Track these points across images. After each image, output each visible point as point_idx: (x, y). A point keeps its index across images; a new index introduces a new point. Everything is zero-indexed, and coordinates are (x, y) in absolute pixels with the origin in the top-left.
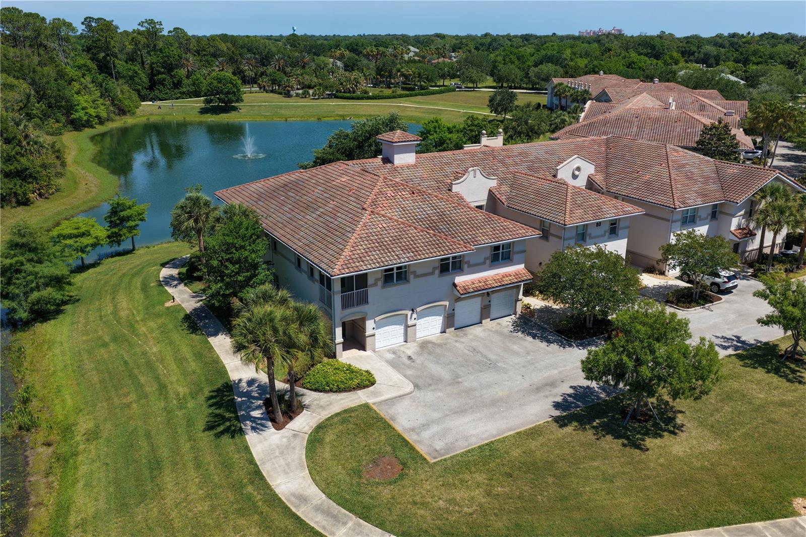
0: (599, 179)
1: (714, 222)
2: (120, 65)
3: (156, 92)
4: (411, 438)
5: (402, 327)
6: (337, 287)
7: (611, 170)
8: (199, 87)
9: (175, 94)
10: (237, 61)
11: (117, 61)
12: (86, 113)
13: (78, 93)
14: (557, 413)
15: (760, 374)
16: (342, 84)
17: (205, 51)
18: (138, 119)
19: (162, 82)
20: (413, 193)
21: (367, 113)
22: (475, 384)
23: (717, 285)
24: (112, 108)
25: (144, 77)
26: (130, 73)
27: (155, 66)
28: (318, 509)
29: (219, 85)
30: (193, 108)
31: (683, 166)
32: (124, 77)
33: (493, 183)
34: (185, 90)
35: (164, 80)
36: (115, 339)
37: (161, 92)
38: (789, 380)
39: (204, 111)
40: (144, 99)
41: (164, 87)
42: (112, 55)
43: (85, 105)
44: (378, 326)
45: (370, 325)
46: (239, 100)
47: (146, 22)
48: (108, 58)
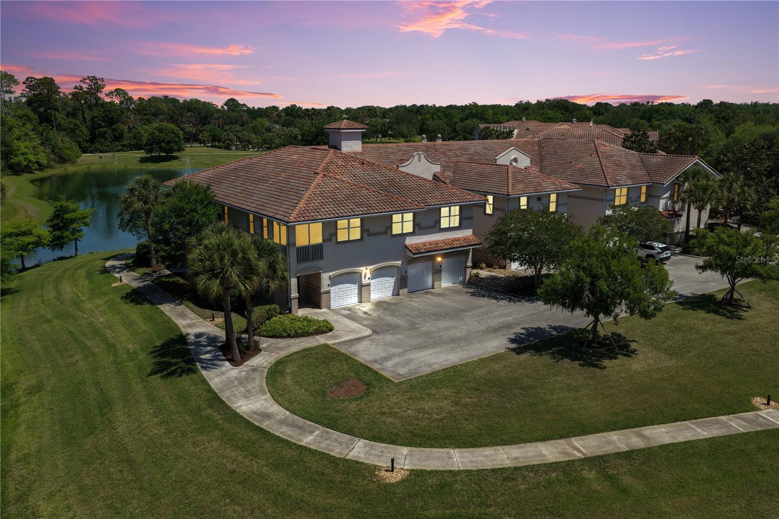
2: (61, 117)
3: (97, 145)
4: (376, 367)
5: (356, 287)
7: (545, 163)
8: (139, 140)
9: (116, 146)
10: (177, 120)
11: (58, 115)
12: (26, 158)
13: (18, 139)
14: (513, 346)
18: (79, 167)
19: (103, 135)
20: (363, 164)
22: (433, 328)
24: (52, 156)
25: (85, 131)
26: (71, 126)
27: (96, 119)
28: (282, 422)
29: (161, 135)
30: (134, 158)
31: (612, 156)
32: (65, 129)
33: (438, 169)
34: (126, 143)
35: (105, 133)
36: (58, 316)
37: (102, 144)
38: (728, 317)
39: (143, 160)
40: (85, 151)
41: (105, 140)
42: (54, 109)
43: (25, 150)
44: (333, 283)
46: (180, 149)
47: (88, 79)
48: (50, 111)
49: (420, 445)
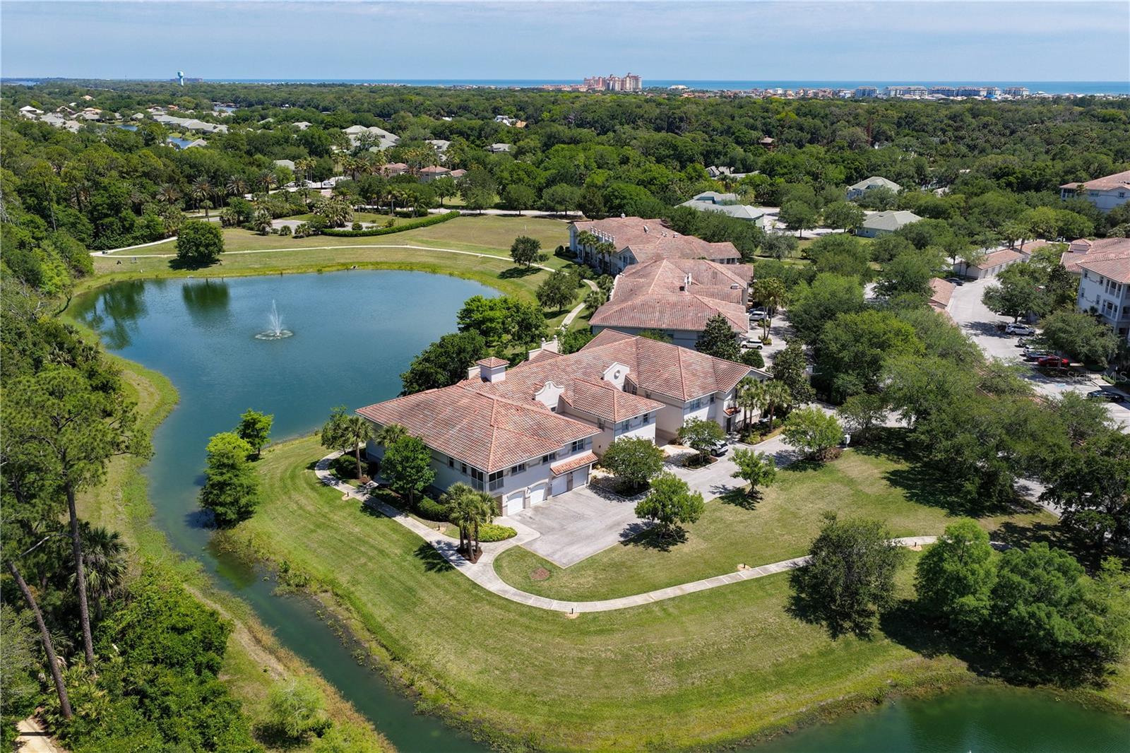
0: (633, 377)
1: (713, 405)
2: (56, 210)
4: (549, 559)
5: (522, 499)
6: (487, 478)
7: (641, 368)
8: (154, 230)
9: (127, 240)
11: (54, 205)
14: (622, 539)
15: (732, 506)
16: (327, 216)
17: (137, 171)
19: (109, 227)
20: (518, 410)
21: (372, 260)
22: (575, 529)
23: (715, 450)
25: (87, 223)
26: (71, 220)
27: (100, 208)
28: (515, 594)
31: (690, 365)
32: (63, 225)
33: (561, 391)
35: (112, 224)
36: (318, 526)
38: (747, 509)
39: (176, 265)
40: (91, 248)
41: (112, 233)
42: (50, 200)
43: (50, 273)
44: (510, 499)
45: (505, 498)
46: (220, 250)
48: (45, 203)
49: (582, 601)
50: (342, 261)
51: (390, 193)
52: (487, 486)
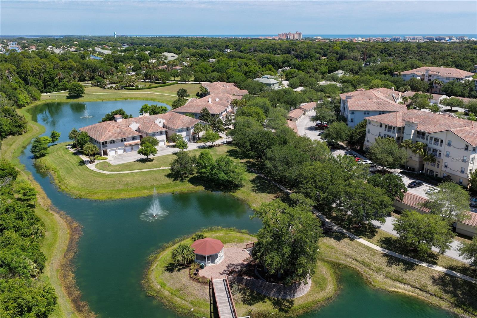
0: (166, 124)
1: (188, 131)
2: (31, 79)
3: (47, 89)
4: (111, 164)
5: (115, 152)
6: (101, 144)
8: (65, 86)
9: (55, 90)
10: (81, 71)
11: (30, 77)
12: (23, 101)
13: (19, 94)
14: (136, 160)
16: (127, 83)
17: (66, 67)
18: (42, 102)
19: (49, 85)
21: (135, 97)
22: (125, 158)
24: (31, 99)
25: (41, 83)
26: (36, 82)
27: (46, 78)
28: (96, 170)
29: (75, 88)
30: (64, 96)
31: (183, 119)
32: (33, 84)
34: (59, 88)
35: (50, 84)
37: (49, 89)
39: (68, 98)
40: (42, 92)
41: (50, 87)
43: (22, 98)
44: (110, 151)
45: (108, 151)
46: (83, 92)
48: (27, 76)
49: (112, 171)
50: (124, 97)
51: (154, 75)
52: (102, 146)
